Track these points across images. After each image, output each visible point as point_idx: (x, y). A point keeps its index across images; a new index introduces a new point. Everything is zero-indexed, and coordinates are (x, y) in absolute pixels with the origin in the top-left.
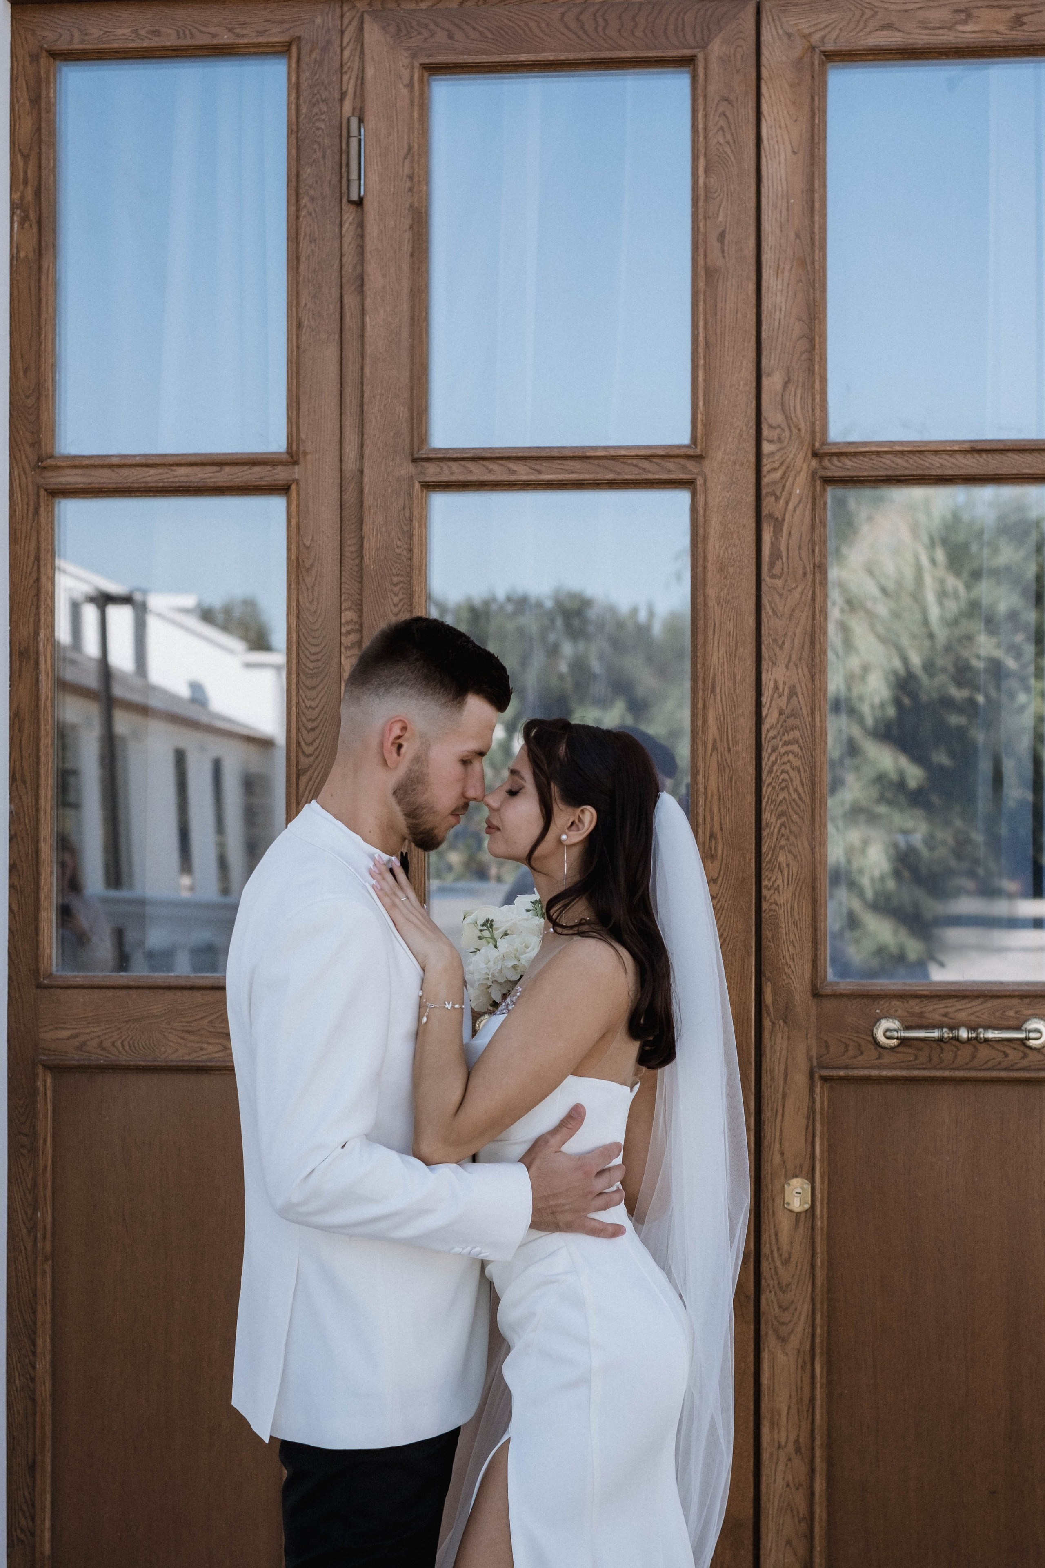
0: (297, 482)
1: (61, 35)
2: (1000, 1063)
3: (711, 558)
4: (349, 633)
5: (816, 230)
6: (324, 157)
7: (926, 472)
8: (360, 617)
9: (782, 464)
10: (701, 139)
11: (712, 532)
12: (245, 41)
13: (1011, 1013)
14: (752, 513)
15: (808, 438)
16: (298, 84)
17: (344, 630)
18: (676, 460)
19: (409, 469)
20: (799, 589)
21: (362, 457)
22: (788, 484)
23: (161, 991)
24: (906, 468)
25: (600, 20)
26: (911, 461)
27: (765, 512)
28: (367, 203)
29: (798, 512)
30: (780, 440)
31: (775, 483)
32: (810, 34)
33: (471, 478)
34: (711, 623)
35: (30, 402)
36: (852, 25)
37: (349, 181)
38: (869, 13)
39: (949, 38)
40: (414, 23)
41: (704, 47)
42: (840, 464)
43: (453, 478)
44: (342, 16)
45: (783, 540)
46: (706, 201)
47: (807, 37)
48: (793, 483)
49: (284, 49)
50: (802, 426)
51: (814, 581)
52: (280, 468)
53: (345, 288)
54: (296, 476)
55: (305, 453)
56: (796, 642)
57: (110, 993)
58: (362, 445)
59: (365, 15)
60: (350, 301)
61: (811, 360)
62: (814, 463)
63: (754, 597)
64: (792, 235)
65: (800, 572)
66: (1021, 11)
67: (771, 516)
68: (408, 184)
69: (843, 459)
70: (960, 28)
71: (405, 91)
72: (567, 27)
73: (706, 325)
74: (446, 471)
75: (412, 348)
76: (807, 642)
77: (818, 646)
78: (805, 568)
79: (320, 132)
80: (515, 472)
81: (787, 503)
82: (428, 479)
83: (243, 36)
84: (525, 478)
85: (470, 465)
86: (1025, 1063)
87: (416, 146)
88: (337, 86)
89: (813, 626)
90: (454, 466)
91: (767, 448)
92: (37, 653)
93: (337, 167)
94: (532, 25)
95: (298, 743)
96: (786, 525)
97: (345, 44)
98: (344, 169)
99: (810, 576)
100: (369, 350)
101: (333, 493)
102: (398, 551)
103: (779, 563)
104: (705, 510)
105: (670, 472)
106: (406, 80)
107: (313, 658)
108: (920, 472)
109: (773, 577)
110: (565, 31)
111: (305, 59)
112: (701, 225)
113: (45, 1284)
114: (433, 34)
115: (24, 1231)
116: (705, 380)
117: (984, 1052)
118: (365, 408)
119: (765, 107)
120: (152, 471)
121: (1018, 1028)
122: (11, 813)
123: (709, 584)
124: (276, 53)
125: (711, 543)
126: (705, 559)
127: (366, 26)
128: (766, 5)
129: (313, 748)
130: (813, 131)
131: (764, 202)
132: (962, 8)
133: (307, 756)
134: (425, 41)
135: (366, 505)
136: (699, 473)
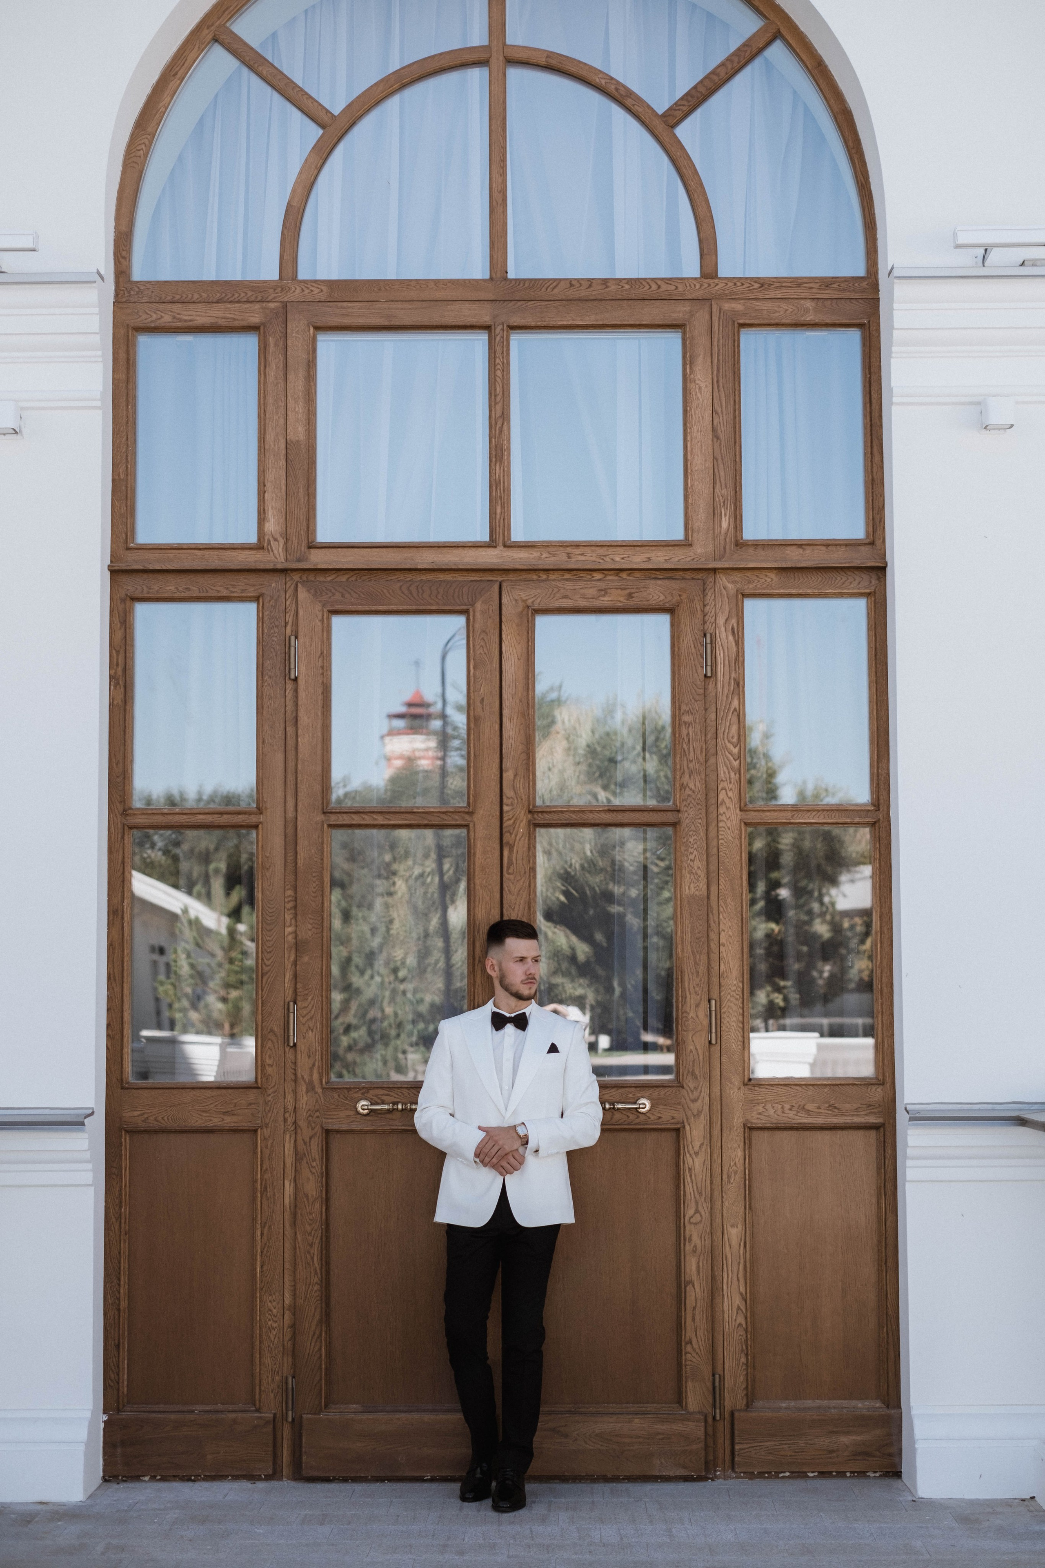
0: (261, 823)
1: (137, 589)
2: (625, 1121)
4: (289, 902)
5: (530, 699)
6: (276, 656)
7: (586, 821)
8: (296, 893)
9: (513, 816)
10: (472, 651)
11: (478, 852)
12: (235, 595)
13: (631, 1095)
14: (498, 841)
15: (526, 804)
16: (263, 618)
17: (286, 900)
18: (459, 814)
19: (320, 817)
20: (523, 880)
21: (296, 811)
22: (516, 827)
23: (189, 1090)
24: (576, 819)
25: (420, 590)
27: (504, 841)
28: (299, 680)
29: (522, 841)
30: (512, 804)
31: (510, 826)
32: (526, 600)
33: (354, 822)
34: (477, 897)
35: (119, 780)
36: (548, 596)
37: (290, 669)
38: (556, 590)
39: (597, 603)
40: (324, 589)
41: (473, 605)
42: (542, 816)
43: (345, 822)
44: (286, 583)
45: (514, 855)
46: (474, 683)
47: (525, 601)
48: (519, 826)
49: (257, 599)
50: (523, 797)
51: (530, 876)
52: (253, 816)
53: (287, 723)
54: (262, 820)
55: (266, 809)
56: (521, 906)
57: (161, 1091)
58: (296, 805)
59: (299, 585)
60: (290, 730)
61: (528, 764)
62: (530, 816)
63: (499, 884)
64: (518, 701)
65: (523, 872)
66: (632, 591)
67: (508, 843)
68: (321, 671)
69: (544, 814)
70: (602, 598)
71: (320, 624)
72: (403, 593)
73: (474, 746)
74: (341, 818)
75: (323, 755)
77: (532, 909)
78: (526, 868)
79: (274, 643)
80: (376, 820)
81: (516, 836)
82: (332, 823)
83: (234, 592)
84: (382, 823)
85: (353, 816)
86: (637, 1121)
87: (325, 652)
88: (283, 619)
89: (530, 898)
90: (345, 816)
91: (505, 808)
92: (123, 912)
93: (283, 661)
94: (385, 591)
95: (262, 959)
96: (515, 847)
97: (287, 597)
98: (287, 662)
99: (527, 874)
100: (300, 756)
101: (282, 828)
102: (315, 859)
103: (512, 868)
104: (474, 840)
105: (457, 820)
106: (320, 618)
107: (271, 915)
108: (583, 821)
109: (509, 874)
110: (402, 595)
111: (266, 605)
112: (472, 695)
113: (124, 1247)
114: (334, 594)
115: (114, 1219)
116: (474, 774)
117: (617, 1116)
118: (298, 785)
119: (504, 636)
120: (185, 817)
121: (635, 1103)
122: (108, 996)
123: (477, 878)
124: (251, 601)
125: (477, 856)
126: (474, 864)
127: (299, 589)
128: (504, 584)
129: (270, 961)
130: (528, 648)
131: (503, 684)
132: (603, 588)
133: (267, 966)
134: (330, 597)
135: (299, 836)
136: (471, 821)
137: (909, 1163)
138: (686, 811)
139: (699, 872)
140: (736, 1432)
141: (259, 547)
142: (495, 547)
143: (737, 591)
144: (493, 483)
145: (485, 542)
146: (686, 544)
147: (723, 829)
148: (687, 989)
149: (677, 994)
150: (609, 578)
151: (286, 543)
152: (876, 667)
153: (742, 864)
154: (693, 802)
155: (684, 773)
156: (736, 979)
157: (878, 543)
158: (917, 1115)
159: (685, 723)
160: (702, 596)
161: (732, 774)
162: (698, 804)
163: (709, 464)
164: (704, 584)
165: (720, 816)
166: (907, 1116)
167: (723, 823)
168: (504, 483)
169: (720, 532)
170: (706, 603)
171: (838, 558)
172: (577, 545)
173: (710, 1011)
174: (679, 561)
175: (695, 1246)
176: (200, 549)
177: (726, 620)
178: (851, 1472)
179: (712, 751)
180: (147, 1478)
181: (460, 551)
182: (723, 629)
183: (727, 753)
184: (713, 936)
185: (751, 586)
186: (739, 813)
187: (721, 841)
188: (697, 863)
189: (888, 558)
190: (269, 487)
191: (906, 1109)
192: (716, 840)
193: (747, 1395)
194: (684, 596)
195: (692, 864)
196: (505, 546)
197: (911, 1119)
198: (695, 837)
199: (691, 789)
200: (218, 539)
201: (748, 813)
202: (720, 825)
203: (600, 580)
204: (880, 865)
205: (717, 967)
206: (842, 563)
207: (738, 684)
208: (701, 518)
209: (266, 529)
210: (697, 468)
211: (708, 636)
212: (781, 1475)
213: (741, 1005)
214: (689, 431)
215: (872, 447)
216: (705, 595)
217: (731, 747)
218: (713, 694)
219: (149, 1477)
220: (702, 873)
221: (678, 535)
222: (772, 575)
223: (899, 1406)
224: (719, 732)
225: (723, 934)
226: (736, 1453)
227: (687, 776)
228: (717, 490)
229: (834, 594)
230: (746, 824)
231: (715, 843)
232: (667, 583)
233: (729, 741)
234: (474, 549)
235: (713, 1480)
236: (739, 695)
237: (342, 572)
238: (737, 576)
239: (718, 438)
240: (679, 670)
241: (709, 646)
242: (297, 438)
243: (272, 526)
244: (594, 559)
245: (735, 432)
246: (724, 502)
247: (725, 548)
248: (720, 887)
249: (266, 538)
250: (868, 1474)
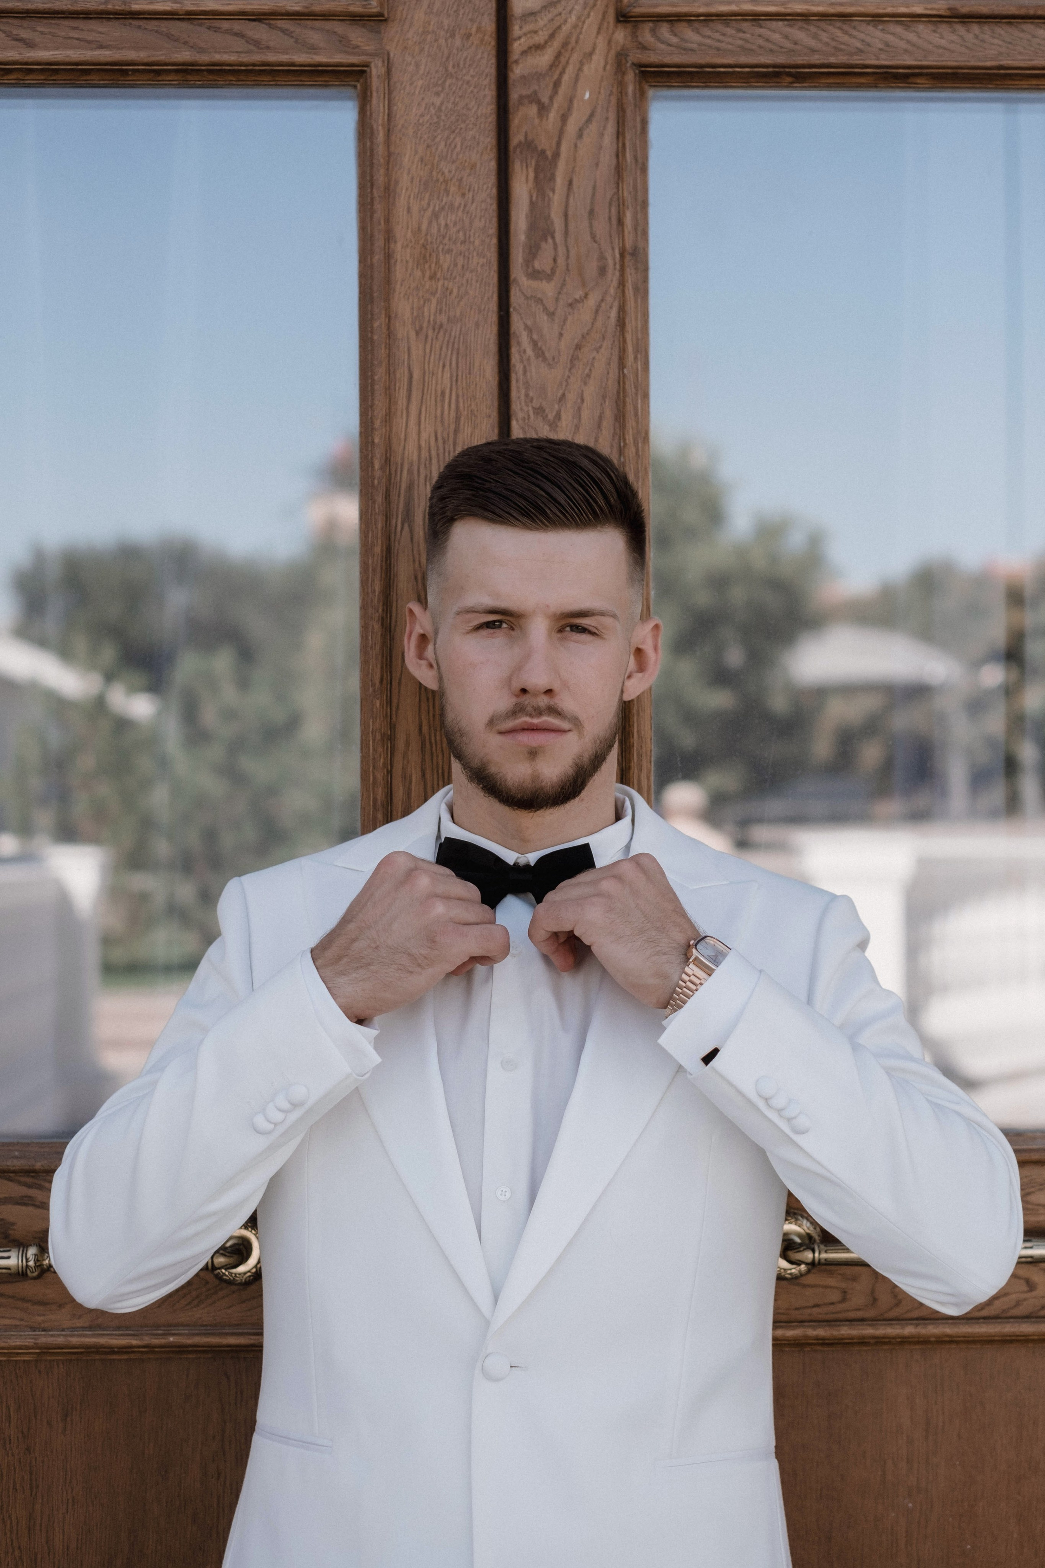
2: (1018, 1304)
3: (402, 233)
7: (856, 60)
9: (552, 36)
11: (404, 181)
14: (489, 140)
18: (328, 25)
20: (592, 301)
22: (566, 78)
24: (813, 51)
26: (824, 37)
27: (516, 138)
29: (586, 139)
31: (538, 76)
34: (402, 374)
42: (674, 40)
45: (557, 198)
48: (577, 79)
51: (622, 283)
56: (585, 414)
62: (621, 36)
65: (591, 268)
67: (529, 145)
76: (609, 414)
77: (630, 423)
78: (602, 257)
81: (564, 118)
96: (561, 166)
99: (613, 277)
103: (547, 248)
104: (389, 132)
105: (313, 49)
108: (843, 59)
109: (535, 275)
123: (399, 290)
125: (401, 202)
126: (389, 236)
136: (374, 55)
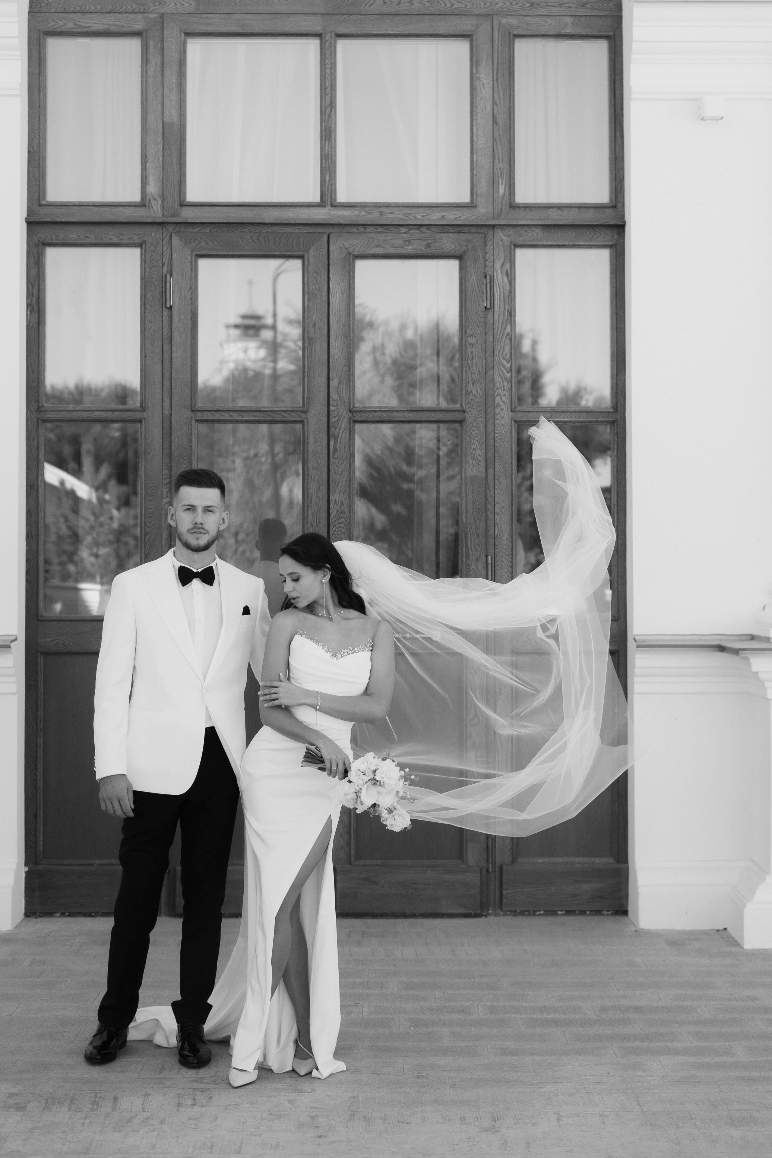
0: (144, 418)
1: (47, 236)
3: (310, 451)
4: (165, 479)
5: (351, 324)
6: (155, 289)
7: (393, 419)
8: (171, 472)
9: (338, 415)
10: (306, 287)
11: (311, 441)
12: (124, 242)
14: (326, 433)
15: (348, 405)
16: (145, 260)
17: (163, 478)
18: (296, 413)
19: (189, 414)
20: (345, 463)
21: (171, 409)
22: (340, 422)
23: (89, 622)
24: (385, 417)
25: (266, 239)
26: (388, 414)
27: (331, 433)
28: (174, 309)
29: (344, 434)
30: (337, 405)
31: (335, 422)
33: (215, 418)
34: (310, 476)
35: (34, 384)
36: (365, 245)
37: (166, 300)
38: (371, 240)
39: (402, 251)
40: (192, 238)
41: (307, 251)
42: (360, 415)
43: (208, 418)
44: (163, 233)
45: (338, 444)
46: (308, 311)
47: (347, 249)
48: (342, 422)
49: (140, 245)
50: (346, 400)
51: (350, 460)
52: (138, 412)
53: (164, 341)
54: (144, 416)
55: (148, 407)
56: (343, 484)
57: (68, 623)
58: (171, 405)
59: (173, 235)
60: (167, 347)
61: (349, 375)
62: (350, 415)
63: (327, 467)
64: (342, 326)
65: (345, 456)
66: (430, 242)
67: (333, 435)
68: (190, 302)
69: (361, 413)
70: (406, 247)
71: (189, 265)
72: (253, 241)
73: (308, 360)
74: (205, 415)
75: (191, 366)
76: (348, 484)
77: (352, 486)
79: (153, 279)
80: (232, 416)
81: (340, 430)
82: (198, 418)
83: (123, 240)
84: (237, 419)
85: (215, 413)
87: (193, 287)
88: (161, 261)
89: (350, 478)
90: (208, 413)
91: (332, 408)
92: (38, 486)
93: (161, 294)
94: (240, 240)
96: (339, 438)
97: (164, 244)
98: (164, 294)
99: (348, 459)
100: (174, 366)
101: (160, 422)
102: (186, 447)
103: (336, 454)
104: (308, 432)
105: (294, 417)
106: (189, 260)
107: (151, 489)
108: (391, 419)
109: (334, 458)
111: (148, 250)
112: (306, 321)
113: (41, 741)
114: (200, 242)
115: (32, 719)
116: (307, 379)
118: (173, 390)
119: (331, 276)
120: (85, 413)
122: (27, 550)
123: (310, 461)
124: (135, 247)
125: (310, 445)
126: (308, 451)
127: (173, 238)
128: (332, 236)
129: (151, 525)
130: (350, 286)
131: (331, 312)
132: (407, 239)
133: (149, 528)
134: (197, 245)
135: (173, 428)
136: (305, 418)
137: (636, 679)
138: (470, 411)
139: (480, 458)
140: (504, 881)
141: (143, 204)
142: (325, 207)
143: (511, 242)
144: (323, 157)
145: (317, 203)
146: (471, 206)
147: (498, 425)
148: (470, 547)
149: (462, 552)
150: (412, 231)
151: (163, 202)
152: (616, 302)
153: (512, 452)
154: (475, 404)
155: (468, 382)
156: (507, 540)
157: (619, 206)
158: (643, 644)
159: (470, 344)
160: (483, 247)
161: (506, 383)
162: (479, 406)
163: (490, 144)
164: (485, 237)
165: (496, 416)
166: (635, 644)
167: (498, 420)
168: (331, 156)
169: (498, 197)
170: (487, 251)
171: (588, 217)
172: (388, 206)
173: (487, 564)
174: (466, 219)
175: (474, 741)
176: (96, 206)
177: (502, 265)
178: (590, 911)
179: (491, 365)
180: (58, 915)
181: (298, 209)
182: (499, 271)
183: (502, 368)
184: (490, 507)
185: (521, 239)
186: (510, 413)
187: (496, 435)
188: (478, 451)
189: (627, 218)
190: (150, 158)
191: (634, 639)
192: (492, 434)
193: (512, 853)
194: (470, 246)
195: (474, 452)
196: (332, 206)
197: (638, 646)
198: (477, 431)
199: (474, 395)
200: (110, 198)
201: (517, 413)
202: (496, 422)
203: (405, 233)
204: (617, 454)
205: (492, 531)
206: (590, 222)
207: (510, 314)
208: (483, 187)
209: (147, 191)
210: (480, 147)
211: (488, 277)
212: (538, 913)
213: (511, 560)
214: (474, 118)
215: (615, 132)
216: (485, 246)
217: (505, 362)
218: (491, 321)
219: (60, 913)
220: (482, 459)
221: (466, 198)
222: (538, 231)
223: (626, 861)
224: (495, 351)
225: (497, 505)
226: (504, 897)
227: (471, 384)
228: (496, 164)
229: (585, 245)
230: (515, 422)
231: (491, 436)
232: (457, 235)
233: (503, 358)
234: (308, 208)
235: (486, 916)
236: (511, 322)
237: (206, 225)
238: (511, 231)
239: (497, 124)
240: (465, 303)
241: (488, 285)
242: (172, 120)
243: (153, 189)
244: (400, 216)
245: (510, 120)
246: (501, 173)
247: (501, 209)
248: (496, 470)
249: (148, 198)
250: (603, 912)
